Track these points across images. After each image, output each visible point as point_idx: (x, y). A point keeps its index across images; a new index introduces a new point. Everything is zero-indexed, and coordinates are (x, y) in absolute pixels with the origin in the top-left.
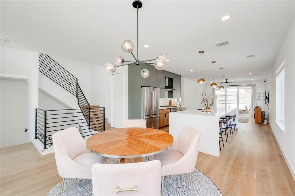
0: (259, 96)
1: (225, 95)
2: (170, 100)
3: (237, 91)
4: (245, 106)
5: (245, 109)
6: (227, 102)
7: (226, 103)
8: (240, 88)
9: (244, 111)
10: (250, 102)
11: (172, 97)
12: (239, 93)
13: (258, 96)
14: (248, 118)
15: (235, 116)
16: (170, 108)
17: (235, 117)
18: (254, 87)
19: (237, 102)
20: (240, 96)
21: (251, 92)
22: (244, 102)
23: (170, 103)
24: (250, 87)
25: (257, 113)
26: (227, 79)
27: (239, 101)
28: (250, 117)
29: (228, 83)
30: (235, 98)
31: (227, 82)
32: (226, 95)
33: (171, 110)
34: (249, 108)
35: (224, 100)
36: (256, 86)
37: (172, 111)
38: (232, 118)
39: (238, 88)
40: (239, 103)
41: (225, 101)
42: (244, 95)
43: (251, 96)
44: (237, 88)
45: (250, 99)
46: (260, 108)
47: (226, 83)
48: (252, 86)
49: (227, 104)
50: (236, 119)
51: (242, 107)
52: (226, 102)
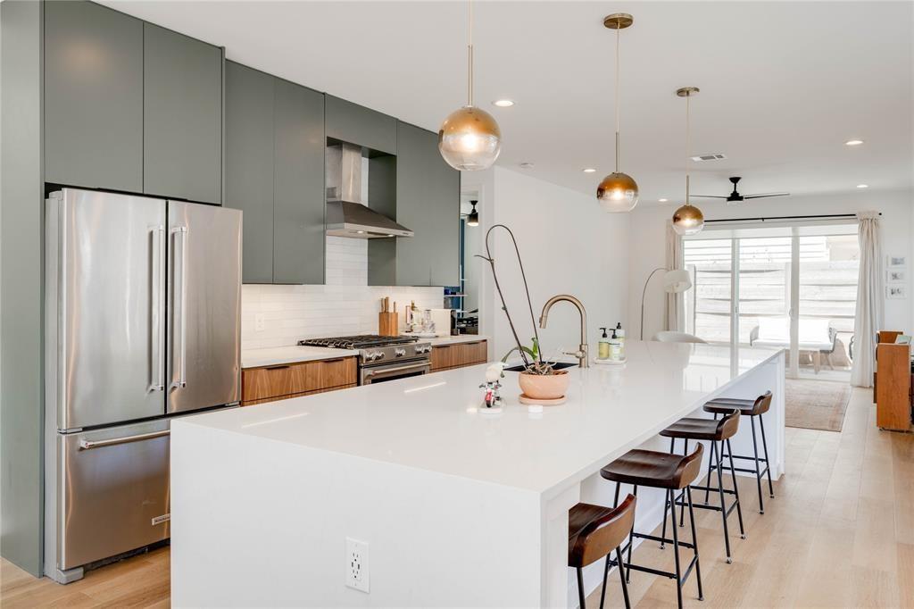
0: (895, 276)
1: (732, 272)
2: (386, 300)
3: (789, 249)
4: (831, 330)
5: (828, 344)
6: (743, 308)
7: (734, 314)
8: (804, 229)
9: (825, 352)
10: (851, 309)
11: (391, 281)
12: (801, 260)
13: (890, 276)
14: (843, 396)
15: (763, 403)
16: (356, 352)
17: (765, 408)
18: (870, 226)
19: (789, 308)
20: (804, 277)
21: (859, 256)
22: (822, 304)
23: (385, 316)
24: (854, 227)
25: (891, 372)
26: (735, 180)
27: (801, 304)
28: (853, 386)
29: (741, 198)
30: (778, 286)
31: (735, 197)
32: (734, 272)
33: (359, 368)
34: (845, 339)
35: (729, 297)
36: (882, 221)
37: (365, 372)
38: (744, 421)
39: (794, 230)
40: (801, 312)
41: (734, 299)
42: (823, 270)
43: (855, 277)
44: (788, 230)
45: (853, 293)
46: (899, 341)
47: (729, 199)
48: (863, 221)
49: (742, 320)
50: (775, 417)
51: (814, 335)
52: (734, 309)
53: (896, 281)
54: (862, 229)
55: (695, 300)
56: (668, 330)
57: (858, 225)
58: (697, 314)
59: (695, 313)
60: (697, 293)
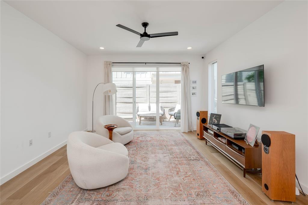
0: (193, 88)
1: (133, 87)
18: (186, 68)
36: (190, 66)
39: (157, 69)
44: (155, 69)
48: (183, 66)
53: (194, 90)
54: (183, 69)
55: (116, 98)
56: (106, 115)
57: (181, 68)
58: (117, 103)
59: (116, 103)
60: (117, 95)
